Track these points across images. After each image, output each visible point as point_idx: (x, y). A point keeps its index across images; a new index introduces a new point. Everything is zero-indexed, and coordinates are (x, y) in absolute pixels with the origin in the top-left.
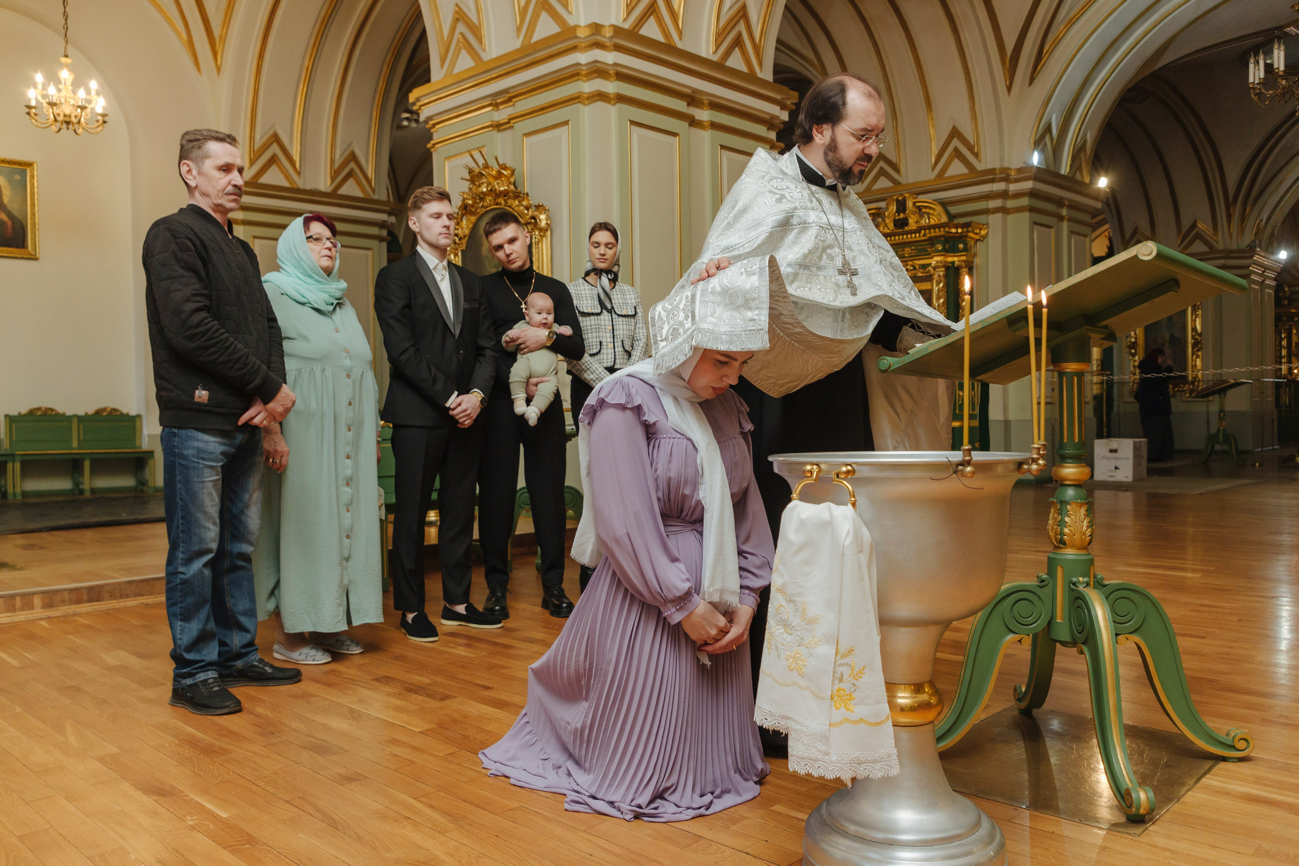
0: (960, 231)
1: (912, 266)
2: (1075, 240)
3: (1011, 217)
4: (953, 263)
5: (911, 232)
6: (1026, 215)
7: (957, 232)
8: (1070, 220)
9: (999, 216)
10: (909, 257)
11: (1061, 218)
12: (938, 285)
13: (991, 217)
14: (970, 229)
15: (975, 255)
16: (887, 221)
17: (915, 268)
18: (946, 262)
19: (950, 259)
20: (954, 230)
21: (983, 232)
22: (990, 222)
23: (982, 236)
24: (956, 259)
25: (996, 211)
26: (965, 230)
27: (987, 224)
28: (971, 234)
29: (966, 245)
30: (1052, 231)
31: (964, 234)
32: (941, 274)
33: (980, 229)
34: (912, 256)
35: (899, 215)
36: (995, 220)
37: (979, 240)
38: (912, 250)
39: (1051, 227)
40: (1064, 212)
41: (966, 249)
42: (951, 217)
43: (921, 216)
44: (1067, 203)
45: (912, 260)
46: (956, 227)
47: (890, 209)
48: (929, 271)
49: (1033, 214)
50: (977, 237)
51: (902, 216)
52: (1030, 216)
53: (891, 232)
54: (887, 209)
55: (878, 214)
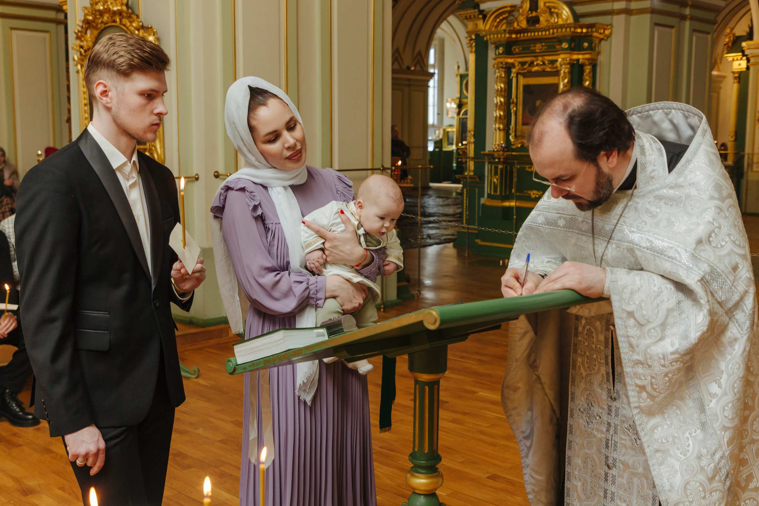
0: (584, 30)
1: (542, 61)
2: (696, 37)
3: (634, 18)
4: (578, 60)
5: (542, 30)
6: (647, 17)
7: (582, 32)
8: (693, 18)
9: (623, 17)
10: (540, 52)
11: (683, 18)
12: (563, 80)
13: (616, 18)
14: (594, 30)
15: (599, 53)
16: (521, 18)
17: (544, 64)
18: (571, 60)
19: (575, 57)
20: (579, 30)
21: (607, 32)
22: (614, 23)
23: (606, 36)
24: (581, 57)
25: (620, 12)
26: (590, 30)
27: (611, 25)
28: (595, 34)
29: (591, 43)
30: (673, 30)
31: (589, 34)
32: (567, 70)
33: (604, 29)
34: (542, 52)
35: (531, 13)
36: (619, 21)
37: (603, 39)
38: (543, 46)
39: (672, 27)
40: (687, 11)
41: (591, 48)
42: (576, 17)
43: (551, 14)
44: (690, 4)
45: (542, 56)
46: (582, 27)
47: (524, 6)
48: (556, 67)
49: (655, 16)
50: (601, 36)
51: (534, 14)
52: (651, 18)
53: (523, 29)
54: (521, 7)
55: (513, 11)
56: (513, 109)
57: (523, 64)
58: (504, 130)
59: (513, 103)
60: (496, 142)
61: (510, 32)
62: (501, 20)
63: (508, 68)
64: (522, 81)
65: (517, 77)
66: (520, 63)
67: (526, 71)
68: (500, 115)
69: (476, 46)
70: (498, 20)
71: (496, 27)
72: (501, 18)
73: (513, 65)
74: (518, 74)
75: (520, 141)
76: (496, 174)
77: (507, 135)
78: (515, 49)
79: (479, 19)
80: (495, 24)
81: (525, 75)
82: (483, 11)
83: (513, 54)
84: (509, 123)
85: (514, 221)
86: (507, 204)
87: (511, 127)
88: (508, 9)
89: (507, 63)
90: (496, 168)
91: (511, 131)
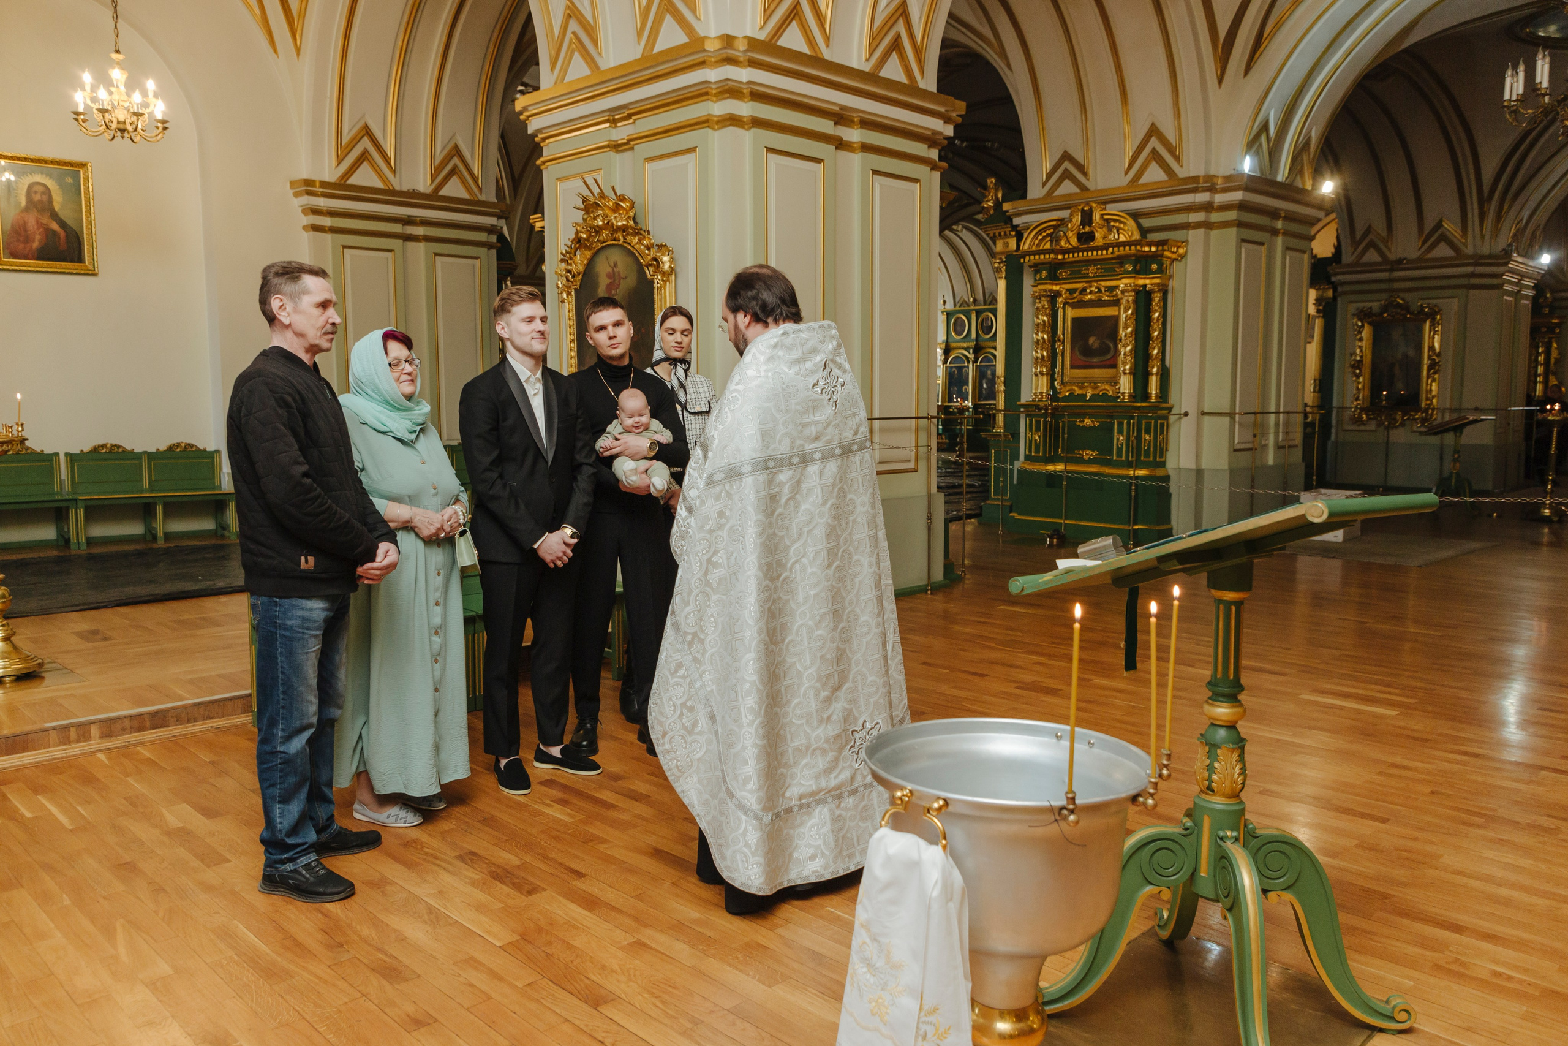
0: (1153, 249)
1: (1097, 288)
2: (1291, 257)
3: (1214, 233)
4: (1145, 286)
5: (1097, 249)
6: (1233, 231)
7: (1150, 251)
8: (1286, 233)
9: (1201, 231)
10: (1094, 277)
11: (1275, 232)
12: (1126, 311)
13: (1191, 232)
14: (1166, 248)
15: (1171, 277)
16: (1070, 234)
17: (1100, 291)
18: (1136, 285)
19: (1141, 282)
20: (1147, 249)
21: (1181, 251)
22: (1190, 239)
23: (1179, 256)
24: (1148, 282)
25: (1198, 225)
26: (1160, 248)
27: (1187, 241)
28: (1167, 253)
29: (1160, 265)
30: (1264, 248)
31: (1159, 253)
32: (1130, 299)
33: (1178, 247)
34: (1098, 276)
35: (1083, 228)
36: (1195, 236)
37: (1176, 259)
38: (1098, 269)
39: (1262, 244)
40: (1279, 224)
41: (1161, 270)
42: (1144, 231)
43: (1110, 230)
44: (1283, 215)
45: (1096, 281)
46: (1150, 245)
47: (1074, 220)
48: (1116, 295)
49: (1242, 230)
50: (1174, 256)
51: (1087, 229)
52: (1238, 233)
53: (1074, 248)
54: (1071, 221)
55: (1059, 226)
56: (1059, 348)
57: (1071, 291)
58: (1047, 374)
59: (1059, 341)
60: (1037, 388)
61: (1056, 252)
62: (1044, 238)
63: (1053, 297)
64: (1071, 313)
65: (1064, 308)
66: (1067, 290)
67: (1075, 300)
68: (1043, 356)
69: (1006, 271)
70: (1040, 237)
71: (1038, 245)
72: (1044, 234)
73: (1058, 294)
74: (1064, 304)
75: (1068, 388)
76: (1038, 430)
77: (1053, 380)
78: (1061, 273)
79: (1011, 236)
80: (1037, 242)
81: (1074, 306)
82: (1017, 226)
83: (1059, 280)
84: (1054, 365)
85: (1064, 489)
86: (1051, 467)
87: (1056, 370)
88: (1054, 223)
89: (1051, 291)
90: (1038, 422)
91: (1056, 376)
